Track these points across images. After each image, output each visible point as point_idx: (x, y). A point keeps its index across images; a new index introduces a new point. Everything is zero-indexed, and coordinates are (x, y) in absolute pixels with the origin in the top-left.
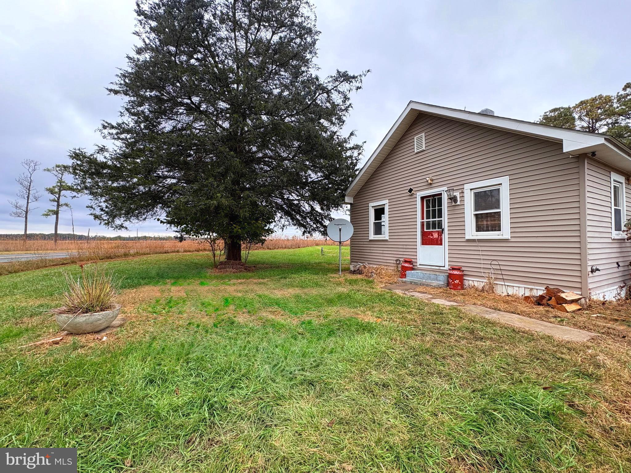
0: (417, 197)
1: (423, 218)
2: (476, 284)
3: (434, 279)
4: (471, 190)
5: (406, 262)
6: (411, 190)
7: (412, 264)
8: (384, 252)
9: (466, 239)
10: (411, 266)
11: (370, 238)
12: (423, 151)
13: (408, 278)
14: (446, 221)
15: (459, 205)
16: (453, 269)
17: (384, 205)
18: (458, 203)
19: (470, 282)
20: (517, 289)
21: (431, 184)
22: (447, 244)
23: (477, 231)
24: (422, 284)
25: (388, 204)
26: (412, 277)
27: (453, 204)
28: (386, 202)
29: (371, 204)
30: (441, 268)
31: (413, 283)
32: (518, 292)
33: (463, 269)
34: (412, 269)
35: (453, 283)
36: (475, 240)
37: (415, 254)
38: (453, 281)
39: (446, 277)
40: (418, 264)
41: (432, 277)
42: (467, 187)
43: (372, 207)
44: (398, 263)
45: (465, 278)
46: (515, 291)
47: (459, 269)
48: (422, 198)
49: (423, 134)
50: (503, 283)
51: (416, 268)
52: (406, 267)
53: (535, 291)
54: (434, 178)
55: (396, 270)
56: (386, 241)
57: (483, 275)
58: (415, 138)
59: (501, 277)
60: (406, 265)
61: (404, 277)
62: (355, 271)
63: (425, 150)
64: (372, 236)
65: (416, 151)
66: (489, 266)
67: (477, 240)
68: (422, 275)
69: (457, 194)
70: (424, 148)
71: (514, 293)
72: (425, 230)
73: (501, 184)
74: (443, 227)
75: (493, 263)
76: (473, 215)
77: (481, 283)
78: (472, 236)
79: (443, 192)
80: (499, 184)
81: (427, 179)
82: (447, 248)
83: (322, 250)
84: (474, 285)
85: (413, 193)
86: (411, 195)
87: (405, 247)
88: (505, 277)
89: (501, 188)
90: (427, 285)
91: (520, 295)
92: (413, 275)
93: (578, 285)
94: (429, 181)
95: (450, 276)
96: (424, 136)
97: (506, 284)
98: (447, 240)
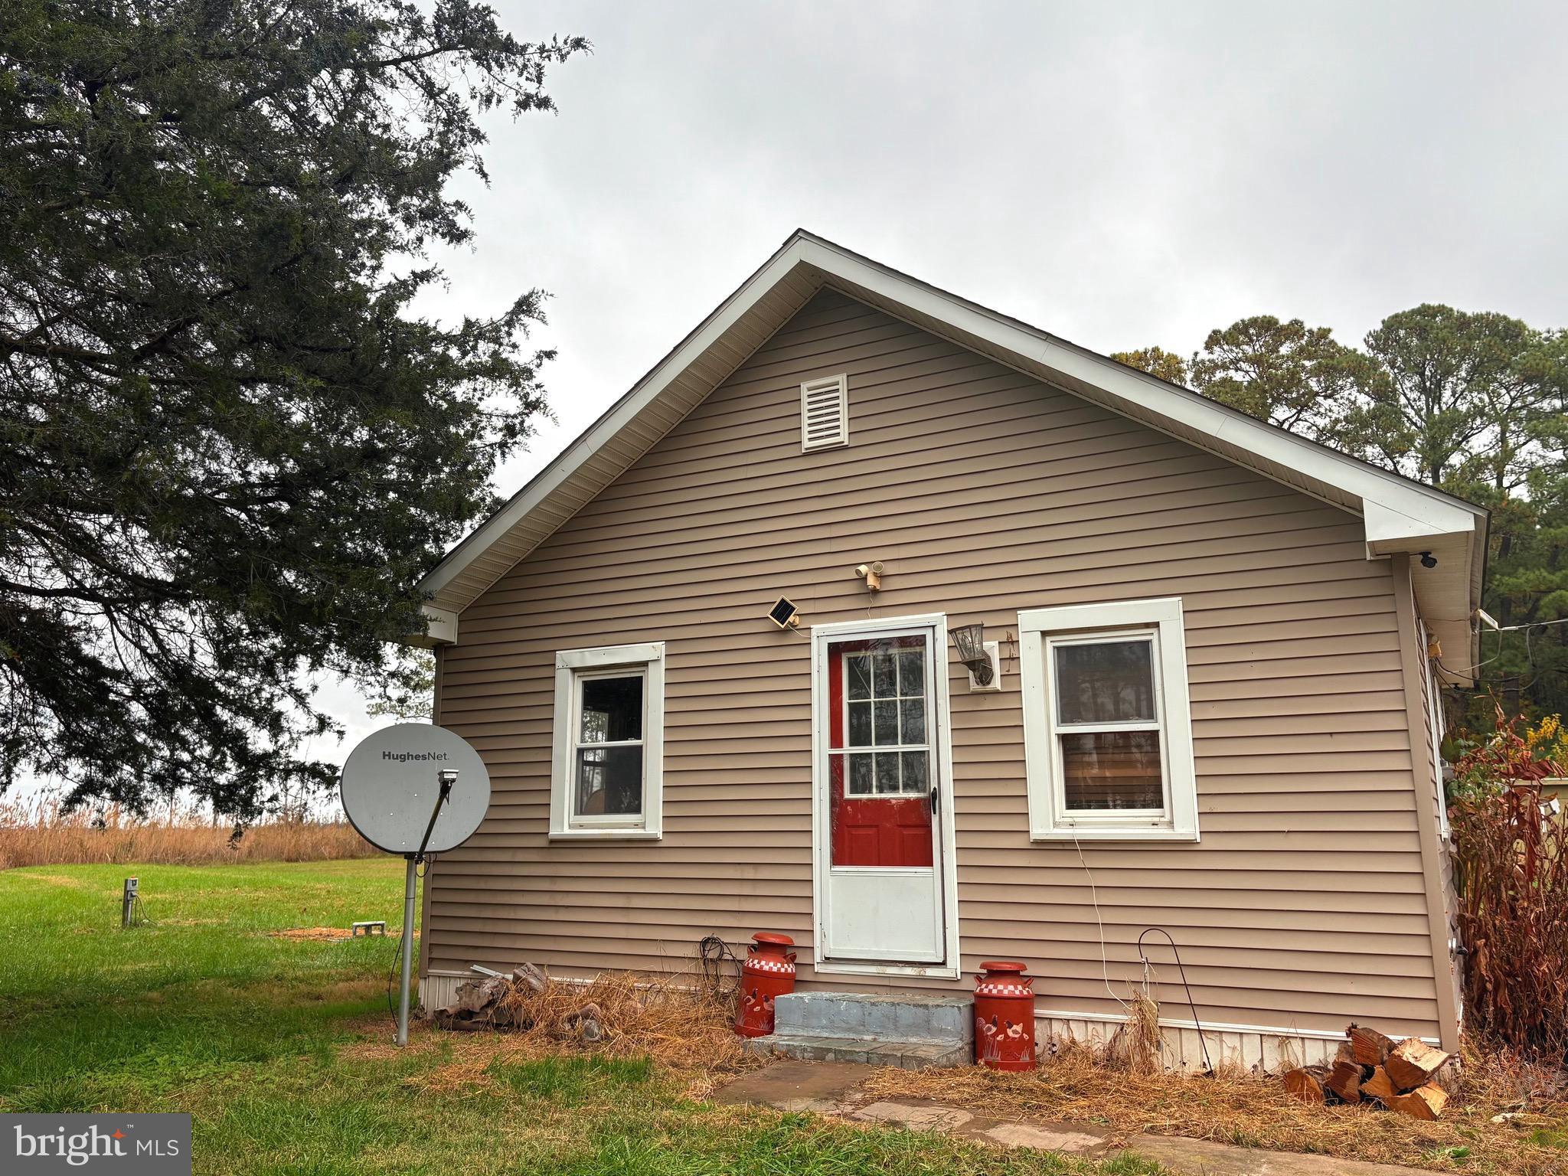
0: (814, 642)
1: (836, 740)
2: (1079, 1034)
3: (914, 1028)
4: (1045, 634)
5: (763, 947)
6: (783, 610)
7: (793, 958)
8: (636, 902)
9: (1033, 837)
10: (790, 968)
11: (555, 832)
12: (841, 448)
13: (786, 1031)
14: (947, 756)
15: (997, 692)
16: (994, 974)
17: (645, 664)
18: (996, 683)
19: (1057, 1027)
20: (1234, 1041)
21: (875, 592)
22: (952, 860)
23: (1071, 804)
24: (878, 1059)
25: (663, 665)
26: (804, 1027)
27: (974, 686)
28: (652, 650)
29: (569, 658)
30: (930, 972)
31: (831, 1056)
32: (1237, 1053)
33: (1031, 971)
34: (791, 983)
35: (1000, 1038)
36: (1072, 842)
37: (801, 907)
38: (1002, 1030)
39: (966, 1012)
40: (818, 959)
41: (906, 1015)
42: (1031, 621)
43: (574, 670)
44: (713, 954)
45: (1038, 1011)
46: (1227, 1053)
47: (1013, 974)
48: (835, 651)
49: (841, 379)
50: (1191, 1024)
51: (806, 975)
52: (769, 975)
53: (1296, 1045)
54: (889, 569)
55: (710, 992)
56: (649, 843)
57: (1110, 992)
58: (804, 386)
59: (1181, 996)
60: (770, 965)
61: (764, 1027)
62: (466, 1014)
63: (846, 448)
64: (565, 822)
65: (807, 444)
66: (1133, 955)
67: (1082, 842)
68: (855, 1010)
69: (992, 647)
70: (844, 438)
71: (1227, 1062)
72: (848, 795)
73: (1156, 625)
74: (934, 784)
75: (1151, 938)
76: (1054, 740)
77: (1100, 1028)
78: (1056, 825)
79: (929, 633)
80: (1147, 625)
81: (863, 569)
82: (952, 877)
83: (128, 898)
84: (1073, 1042)
85: (792, 624)
86: (786, 631)
87: (750, 874)
88: (1198, 997)
89: (1154, 638)
90: (903, 1061)
91: (1248, 1067)
92: (808, 1014)
93: (1426, 1012)
94: (871, 581)
95: (981, 1008)
96: (843, 387)
97: (1204, 1025)
98: (951, 842)
